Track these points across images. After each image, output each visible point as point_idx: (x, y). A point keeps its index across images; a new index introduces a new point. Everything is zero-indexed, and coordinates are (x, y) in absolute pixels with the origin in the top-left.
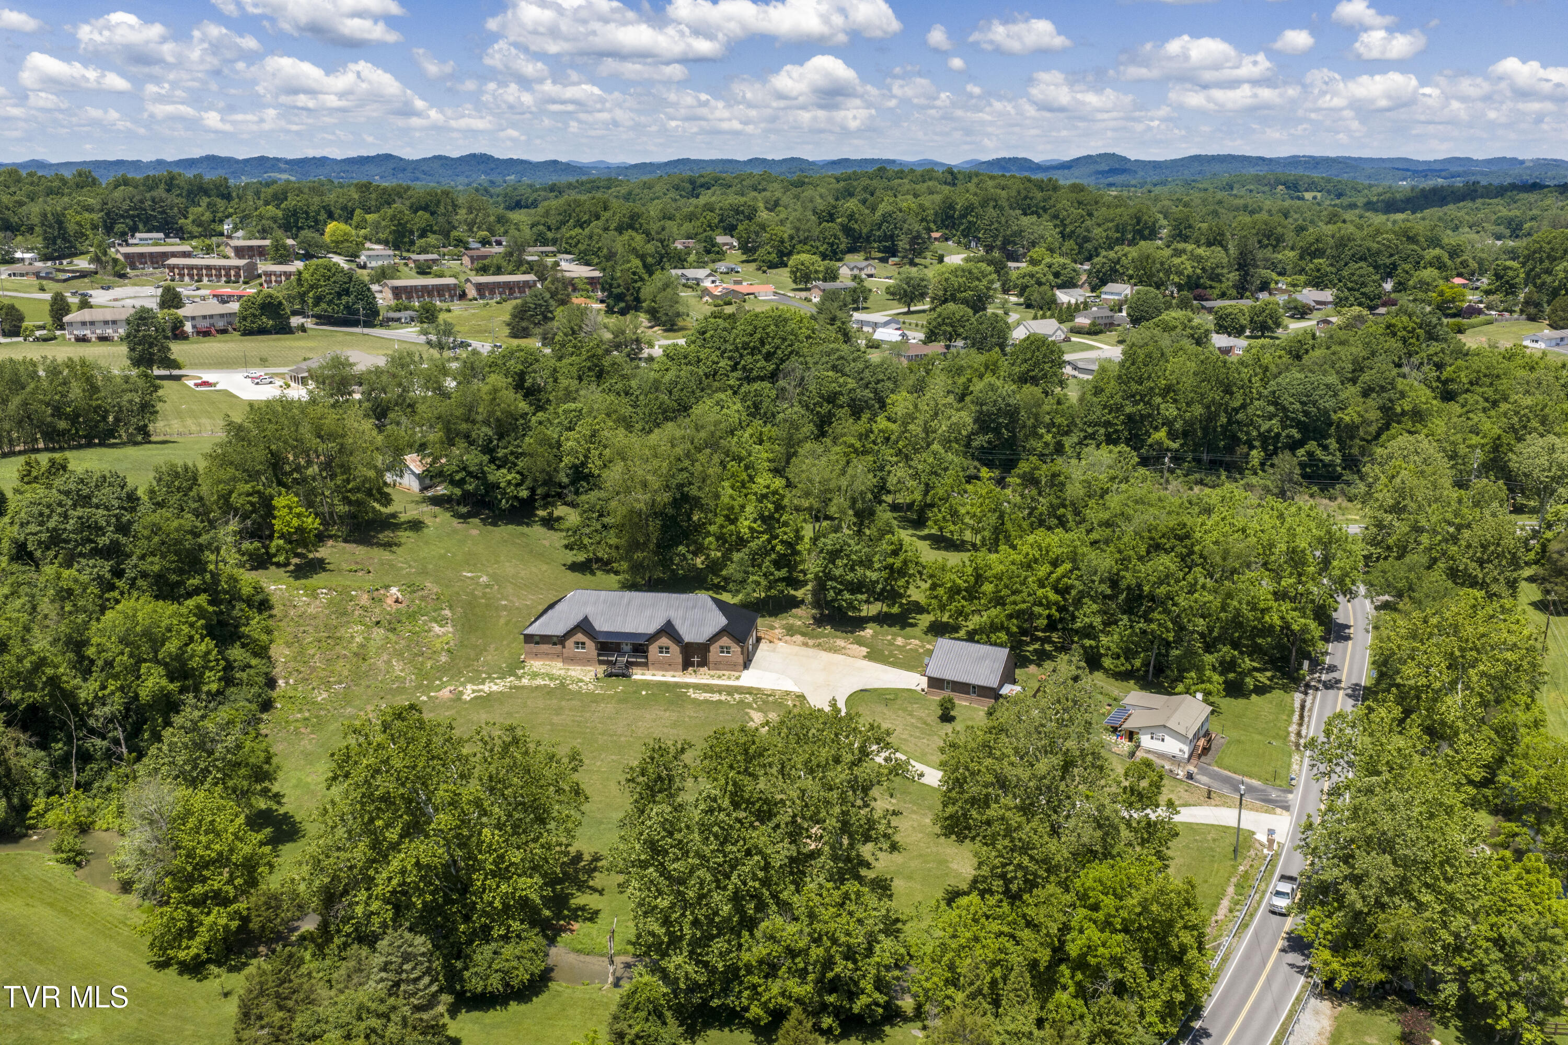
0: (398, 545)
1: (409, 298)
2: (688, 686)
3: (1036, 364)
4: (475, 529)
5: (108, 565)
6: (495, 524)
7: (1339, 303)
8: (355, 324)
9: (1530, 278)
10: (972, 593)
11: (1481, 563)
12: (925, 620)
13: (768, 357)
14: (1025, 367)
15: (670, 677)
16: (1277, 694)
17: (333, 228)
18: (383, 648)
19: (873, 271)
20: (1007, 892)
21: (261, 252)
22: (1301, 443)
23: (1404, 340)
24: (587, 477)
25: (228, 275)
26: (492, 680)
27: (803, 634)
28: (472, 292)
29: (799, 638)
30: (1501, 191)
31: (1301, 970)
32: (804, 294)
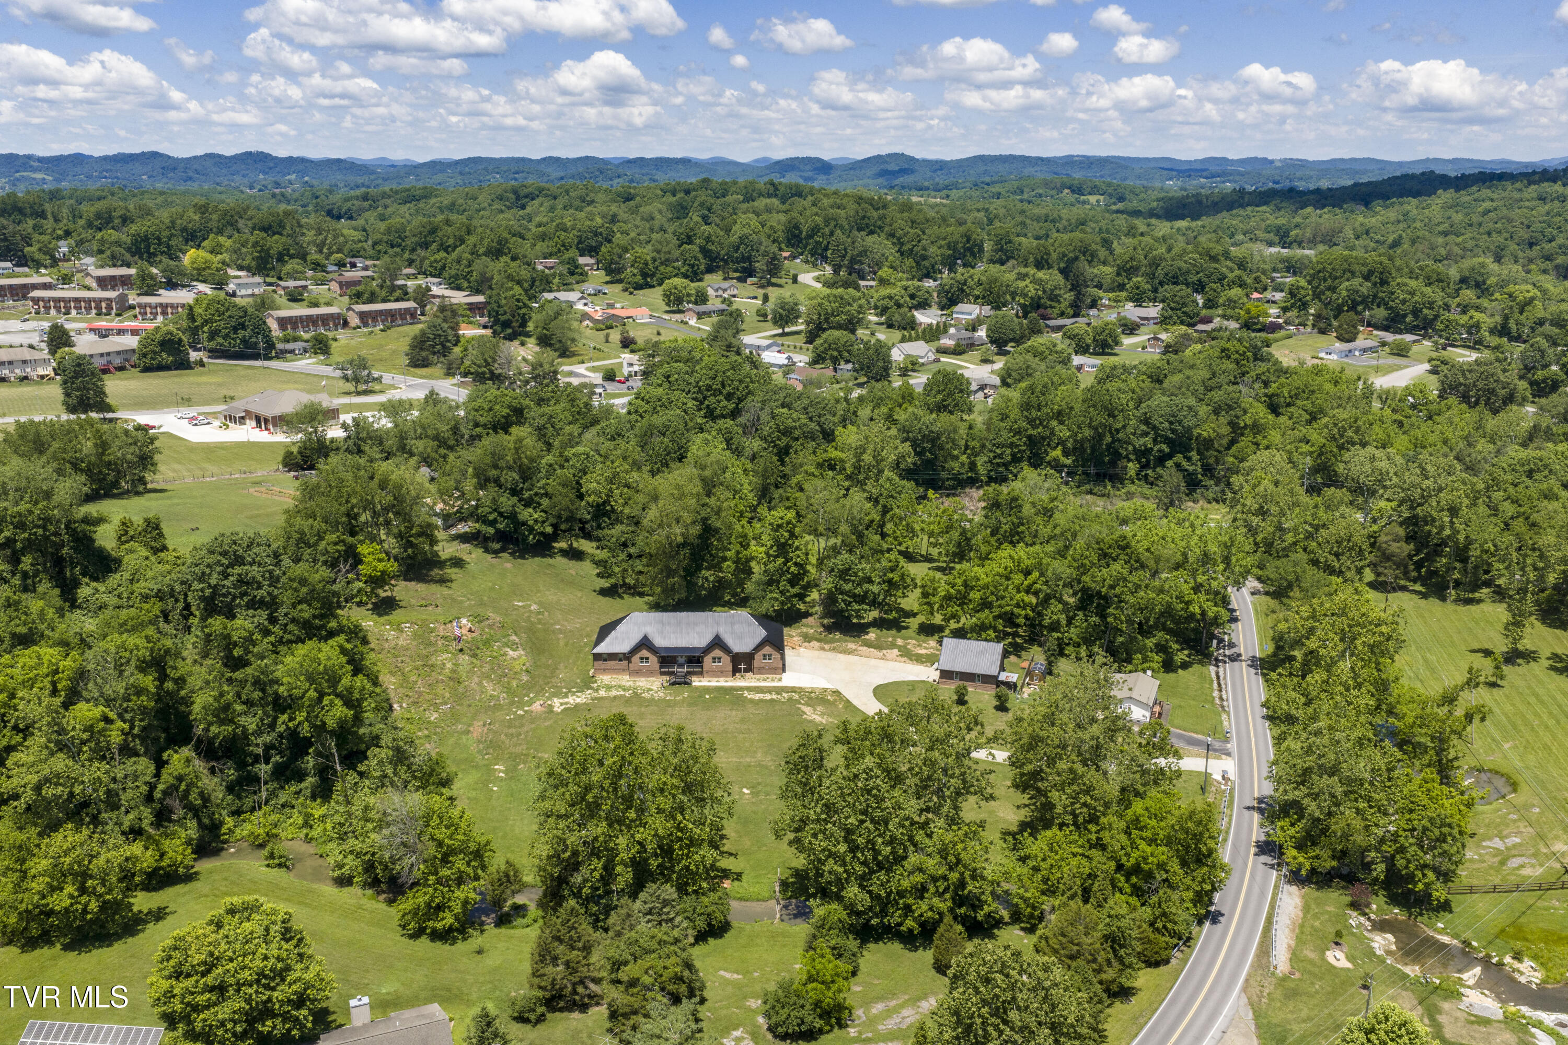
0: (451, 581)
1: (295, 328)
2: (742, 689)
3: (950, 394)
4: (507, 563)
5: (264, 614)
6: (522, 557)
7: (1164, 321)
8: (256, 357)
9: (1317, 296)
10: (962, 599)
11: (1337, 555)
12: (914, 623)
13: (729, 397)
14: (940, 397)
15: (724, 682)
16: (1196, 667)
17: (190, 257)
18: (471, 672)
19: (735, 292)
20: (1075, 824)
21: (124, 281)
22: (1170, 456)
23: (1237, 362)
24: (607, 514)
25: (98, 308)
26: (574, 694)
27: (819, 640)
28: (354, 320)
29: (815, 644)
30: (1264, 197)
31: (1272, 866)
32: (678, 317)
